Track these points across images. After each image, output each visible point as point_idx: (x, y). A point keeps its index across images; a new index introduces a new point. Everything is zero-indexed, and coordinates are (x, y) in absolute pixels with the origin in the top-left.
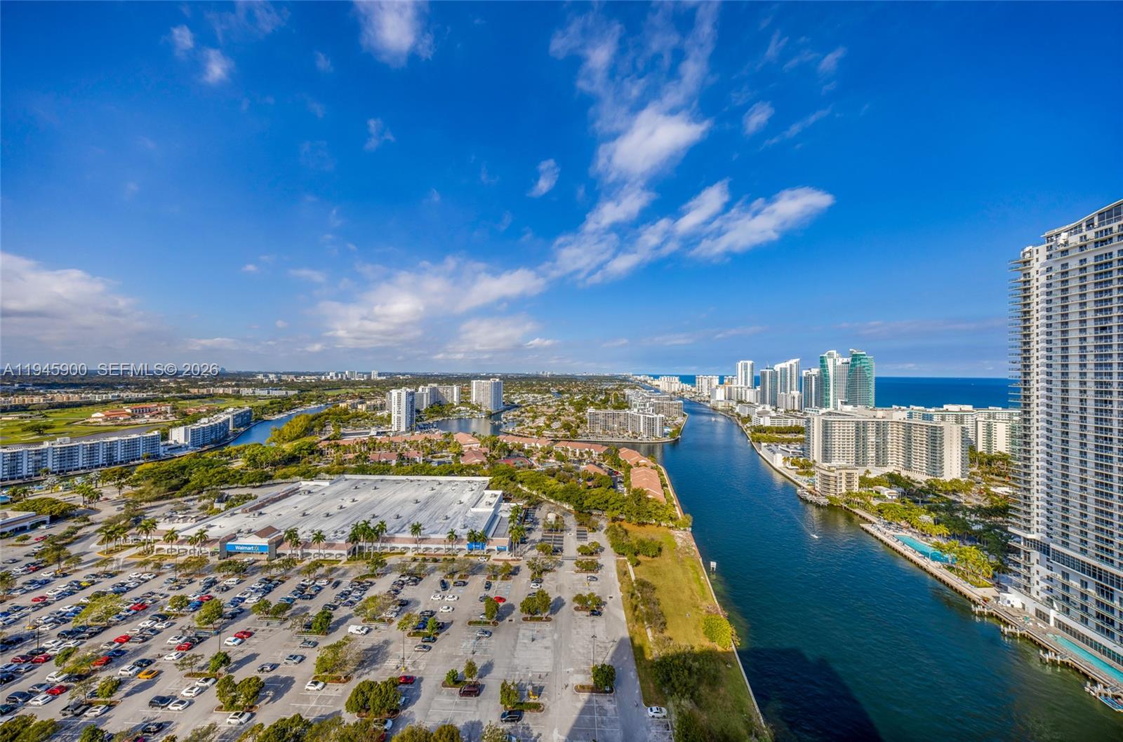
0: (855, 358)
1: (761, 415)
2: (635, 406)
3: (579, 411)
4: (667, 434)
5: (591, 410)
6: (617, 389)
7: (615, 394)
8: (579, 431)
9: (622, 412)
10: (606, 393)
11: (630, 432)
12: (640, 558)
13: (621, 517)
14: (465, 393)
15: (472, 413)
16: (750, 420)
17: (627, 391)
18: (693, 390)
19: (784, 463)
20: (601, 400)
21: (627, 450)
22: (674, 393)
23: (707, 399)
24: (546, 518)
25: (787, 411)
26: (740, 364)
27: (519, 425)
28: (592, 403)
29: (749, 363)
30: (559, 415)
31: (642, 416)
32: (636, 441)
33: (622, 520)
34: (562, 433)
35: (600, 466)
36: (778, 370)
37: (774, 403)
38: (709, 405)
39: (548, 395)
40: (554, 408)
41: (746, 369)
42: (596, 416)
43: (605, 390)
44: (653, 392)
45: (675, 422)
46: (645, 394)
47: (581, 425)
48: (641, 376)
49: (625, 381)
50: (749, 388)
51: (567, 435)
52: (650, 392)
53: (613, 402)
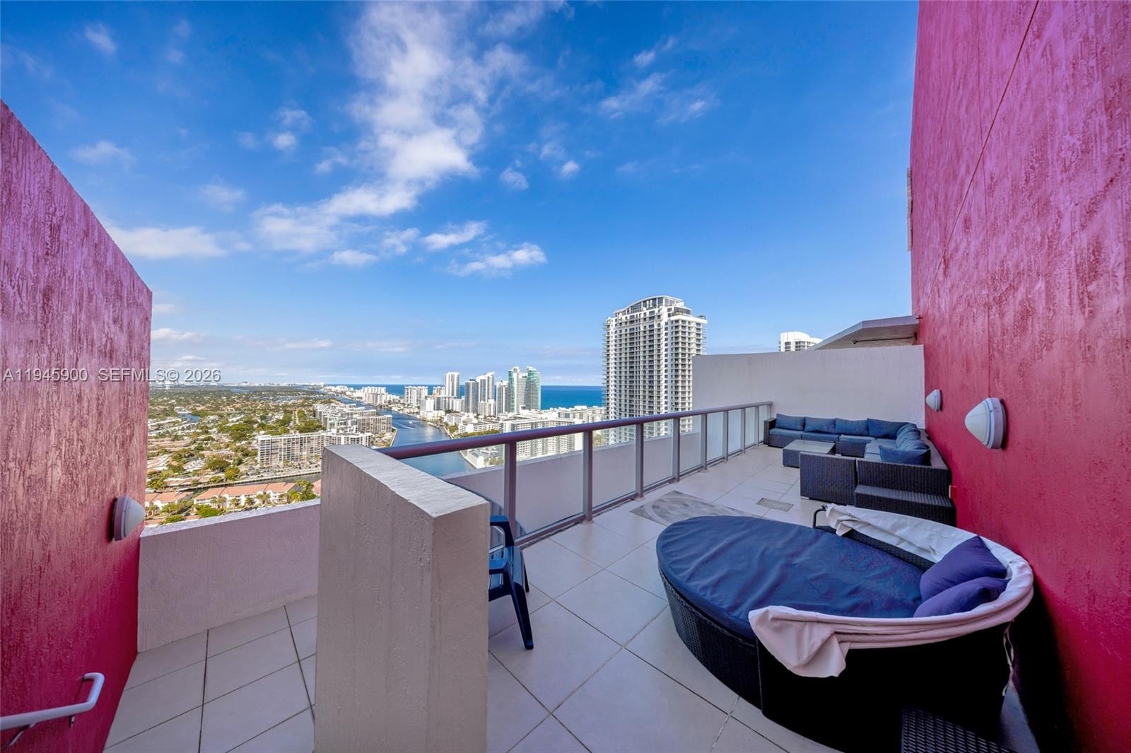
0: (530, 373)
1: (465, 423)
2: (332, 425)
3: (239, 439)
5: (261, 436)
6: (303, 405)
7: (299, 412)
8: (242, 468)
9: (314, 435)
10: (285, 411)
16: (457, 429)
17: (319, 407)
18: (402, 402)
20: (278, 421)
22: (381, 406)
23: (416, 410)
25: (485, 418)
26: (448, 376)
28: (262, 426)
29: (456, 374)
30: (200, 449)
31: (342, 437)
34: (209, 476)
36: (479, 381)
37: (475, 411)
38: (418, 417)
39: (171, 420)
40: (187, 440)
41: (453, 380)
42: (273, 445)
43: (283, 407)
44: (354, 406)
45: (383, 439)
46: (345, 410)
47: (245, 460)
48: (338, 387)
49: (312, 394)
50: (455, 398)
51: (218, 477)
52: (350, 407)
53: (297, 421)
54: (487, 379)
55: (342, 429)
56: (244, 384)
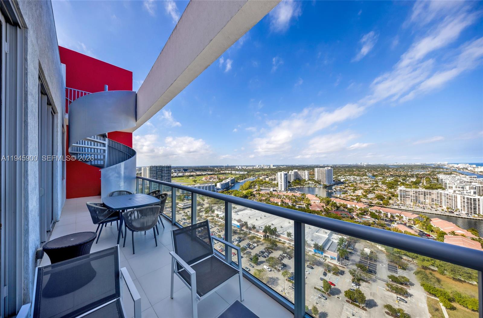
2: (451, 187)
3: (391, 188)
5: (402, 188)
6: (429, 175)
7: (427, 178)
8: (391, 201)
9: (435, 191)
10: (418, 177)
11: (444, 208)
12: (455, 304)
13: (432, 268)
14: (312, 175)
15: (315, 185)
17: (441, 176)
20: (412, 182)
21: (441, 220)
24: (363, 250)
27: (344, 194)
28: (403, 184)
30: (374, 190)
31: (459, 197)
32: (452, 215)
33: (433, 270)
34: (375, 202)
35: (410, 227)
39: (365, 177)
40: (370, 186)
42: (407, 193)
43: (416, 175)
46: (464, 179)
47: (392, 198)
48: (459, 164)
49: (438, 168)
51: (380, 203)
52: (470, 177)
53: (425, 183)
55: (459, 191)
56: (396, 164)
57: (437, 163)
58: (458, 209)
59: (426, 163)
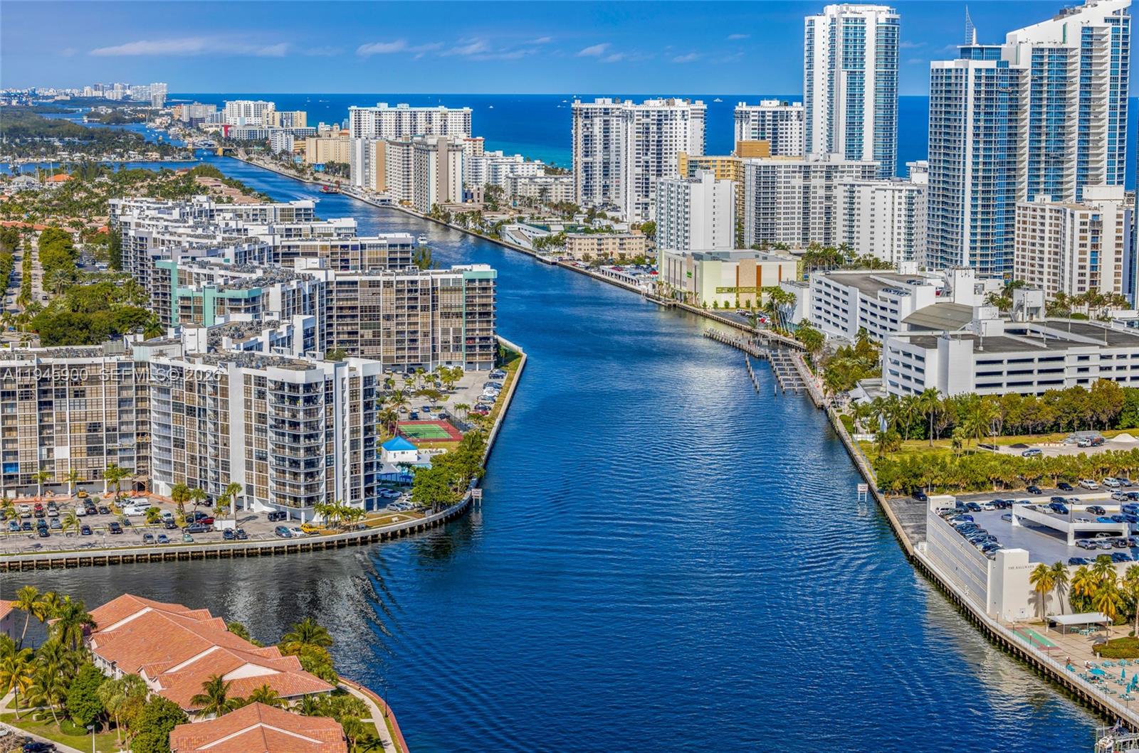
1: (926, 331)
2: (191, 310)
4: (403, 484)
6: (64, 204)
7: (49, 238)
11: (163, 489)
16: (873, 367)
18: (557, 193)
19: (1039, 599)
21: (146, 609)
22: (441, 219)
23: (637, 247)
25: (1059, 306)
26: (821, 24)
29: (875, 17)
31: (236, 375)
32: (202, 542)
36: (1025, 62)
37: (997, 260)
41: (854, 59)
44: (305, 215)
45: (449, 403)
46: (256, 230)
50: (868, 173)
52: (286, 215)
53: (38, 289)
54: (1075, 41)
55: (237, 334)
57: (109, 95)
58: (236, 487)
59: (41, 92)
